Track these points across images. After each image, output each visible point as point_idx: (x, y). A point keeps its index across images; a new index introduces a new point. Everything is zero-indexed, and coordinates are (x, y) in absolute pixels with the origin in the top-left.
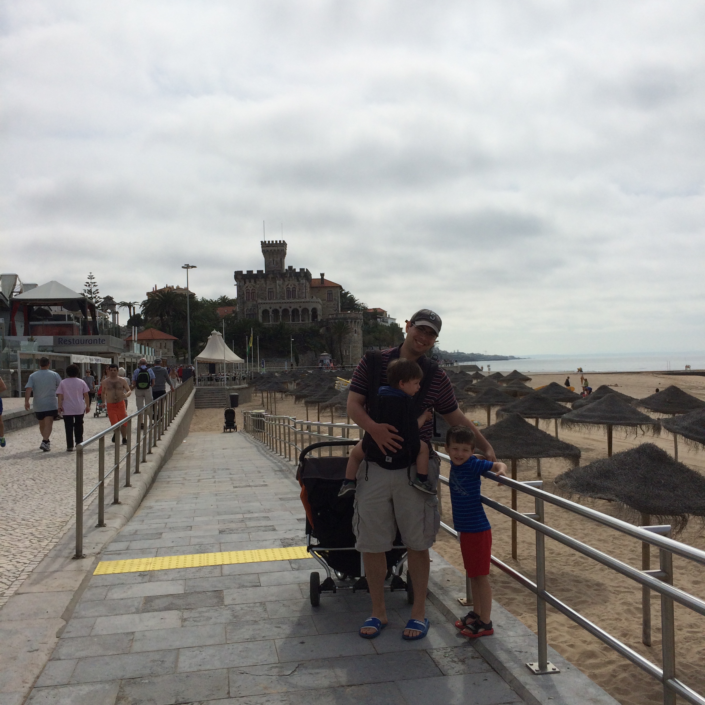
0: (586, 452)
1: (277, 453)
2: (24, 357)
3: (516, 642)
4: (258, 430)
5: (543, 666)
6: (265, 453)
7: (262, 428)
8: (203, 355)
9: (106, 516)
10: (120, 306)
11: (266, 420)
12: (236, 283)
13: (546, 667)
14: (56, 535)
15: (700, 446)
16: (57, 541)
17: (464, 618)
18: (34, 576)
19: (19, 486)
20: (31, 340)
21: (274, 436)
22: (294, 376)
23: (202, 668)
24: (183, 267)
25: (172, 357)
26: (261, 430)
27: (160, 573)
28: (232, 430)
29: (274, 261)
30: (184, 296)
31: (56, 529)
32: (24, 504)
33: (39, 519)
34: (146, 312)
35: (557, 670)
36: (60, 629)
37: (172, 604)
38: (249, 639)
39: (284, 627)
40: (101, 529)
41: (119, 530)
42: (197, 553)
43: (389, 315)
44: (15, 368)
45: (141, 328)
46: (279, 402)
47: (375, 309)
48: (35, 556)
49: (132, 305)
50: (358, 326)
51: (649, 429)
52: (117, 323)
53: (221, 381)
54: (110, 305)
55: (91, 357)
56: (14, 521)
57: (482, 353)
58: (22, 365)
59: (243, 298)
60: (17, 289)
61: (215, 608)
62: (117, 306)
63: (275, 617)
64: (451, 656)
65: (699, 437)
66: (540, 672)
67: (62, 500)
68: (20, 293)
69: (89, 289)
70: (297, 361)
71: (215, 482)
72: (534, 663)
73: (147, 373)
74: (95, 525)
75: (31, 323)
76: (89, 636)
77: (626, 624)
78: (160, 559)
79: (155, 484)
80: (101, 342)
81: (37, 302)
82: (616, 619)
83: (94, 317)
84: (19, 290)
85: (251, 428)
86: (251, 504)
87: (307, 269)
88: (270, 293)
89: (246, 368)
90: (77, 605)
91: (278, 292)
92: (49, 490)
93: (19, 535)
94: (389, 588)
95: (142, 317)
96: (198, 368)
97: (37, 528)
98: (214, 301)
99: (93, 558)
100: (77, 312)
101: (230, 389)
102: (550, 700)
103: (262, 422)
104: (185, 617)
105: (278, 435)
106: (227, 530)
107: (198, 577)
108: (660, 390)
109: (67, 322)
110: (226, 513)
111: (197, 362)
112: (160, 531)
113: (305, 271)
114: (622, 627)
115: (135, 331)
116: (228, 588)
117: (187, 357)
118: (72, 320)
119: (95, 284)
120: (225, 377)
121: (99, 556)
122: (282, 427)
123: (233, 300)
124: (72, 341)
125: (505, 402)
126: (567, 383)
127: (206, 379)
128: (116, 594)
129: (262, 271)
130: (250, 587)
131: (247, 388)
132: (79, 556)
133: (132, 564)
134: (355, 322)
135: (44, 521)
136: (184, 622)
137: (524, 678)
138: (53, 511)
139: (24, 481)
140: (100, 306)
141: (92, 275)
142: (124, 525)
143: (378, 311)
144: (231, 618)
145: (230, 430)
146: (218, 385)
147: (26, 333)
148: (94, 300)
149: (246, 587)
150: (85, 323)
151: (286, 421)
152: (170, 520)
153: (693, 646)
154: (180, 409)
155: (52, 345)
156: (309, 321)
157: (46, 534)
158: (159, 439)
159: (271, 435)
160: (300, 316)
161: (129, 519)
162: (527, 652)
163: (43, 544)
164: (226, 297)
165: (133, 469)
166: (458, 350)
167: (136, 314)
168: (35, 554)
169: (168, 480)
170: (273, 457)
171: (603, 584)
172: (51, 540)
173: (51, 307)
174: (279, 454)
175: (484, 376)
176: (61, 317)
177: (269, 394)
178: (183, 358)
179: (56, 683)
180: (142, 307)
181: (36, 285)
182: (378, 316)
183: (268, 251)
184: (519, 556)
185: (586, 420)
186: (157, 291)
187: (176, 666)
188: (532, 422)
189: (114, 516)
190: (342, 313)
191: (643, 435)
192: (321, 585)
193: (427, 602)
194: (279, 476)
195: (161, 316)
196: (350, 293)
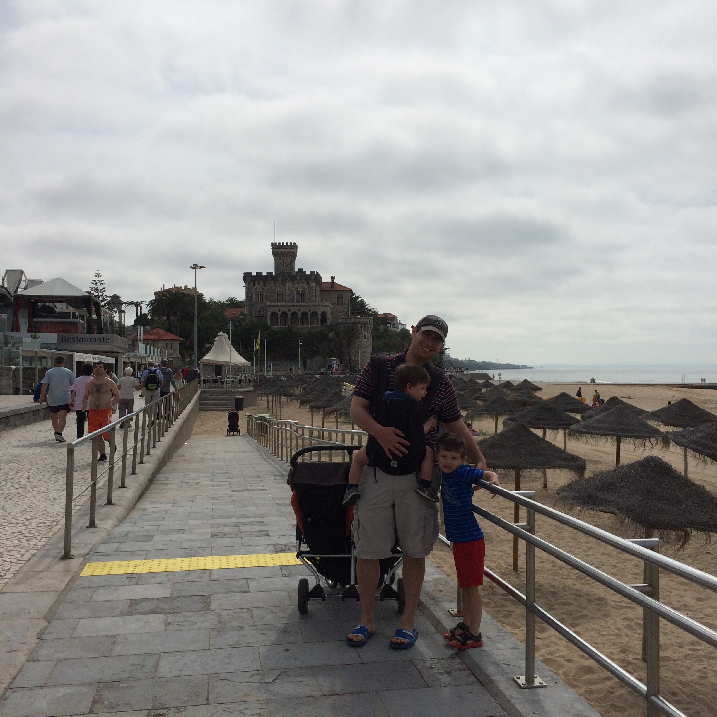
0: (595, 464)
1: (278, 458)
2: (25, 354)
3: (504, 655)
4: (261, 434)
5: (530, 679)
6: (267, 458)
7: (265, 433)
8: (209, 357)
9: (97, 517)
10: (127, 305)
11: (269, 424)
12: (245, 285)
13: (534, 681)
14: (46, 535)
15: (709, 460)
16: (46, 541)
17: (453, 629)
18: (19, 576)
19: (13, 484)
20: (35, 337)
21: (276, 441)
22: (301, 380)
23: (183, 673)
24: (191, 267)
25: (178, 358)
26: (263, 434)
27: (147, 576)
28: (236, 433)
29: (284, 263)
30: (192, 297)
31: (46, 528)
32: (16, 502)
33: (30, 518)
34: (152, 312)
35: (545, 684)
36: (41, 630)
37: (157, 607)
38: (232, 645)
39: (269, 633)
40: (93, 529)
41: (110, 532)
42: (188, 557)
43: (400, 321)
44: (17, 364)
45: (147, 327)
46: (283, 406)
47: (385, 315)
48: (22, 555)
49: (139, 305)
50: (368, 330)
51: (657, 442)
52: (123, 323)
53: (227, 384)
54: (116, 304)
55: (95, 356)
56: (5, 519)
57: (493, 362)
58: (24, 362)
59: (252, 300)
60: (23, 285)
61: (201, 613)
62: (124, 305)
63: (260, 624)
64: (437, 668)
65: (707, 451)
66: (527, 686)
67: (55, 499)
68: (25, 288)
69: (96, 287)
70: (305, 365)
71: (213, 486)
72: (521, 677)
73: (156, 375)
74: (86, 525)
75: (35, 320)
76: (71, 637)
77: (627, 639)
78: (149, 562)
79: (152, 486)
80: (106, 341)
81: (43, 299)
82: (616, 635)
83: (99, 315)
84: (24, 286)
85: (254, 431)
86: (248, 508)
87: (317, 272)
88: (279, 295)
89: (253, 371)
90: (61, 607)
91: (287, 294)
92: (42, 489)
93: (8, 533)
94: (379, 597)
95: (149, 317)
96: (204, 370)
97: (27, 527)
98: (222, 302)
99: (82, 559)
100: (81, 310)
101: (235, 392)
102: (534, 715)
103: (265, 426)
104: (169, 621)
105: (280, 439)
106: (220, 534)
107: (186, 581)
108: (672, 403)
109: (71, 320)
110: (220, 517)
111: (202, 364)
112: (151, 534)
113: (316, 274)
114: (622, 643)
115: (140, 331)
116: (216, 593)
117: (193, 358)
118: (77, 318)
119: (102, 282)
120: (231, 379)
121: (87, 557)
122: (284, 432)
123: (241, 302)
124: (76, 339)
125: (513, 412)
126: (579, 394)
127: (212, 381)
128: (102, 596)
129: (272, 273)
130: (238, 592)
131: (252, 391)
132: (67, 556)
133: (120, 566)
134: (365, 327)
135: (35, 520)
136: (168, 626)
137: (510, 692)
138: (45, 510)
139: (18, 479)
140: (107, 305)
141: (99, 273)
142: (116, 526)
143: (388, 316)
144: (217, 623)
145: (233, 434)
146: (223, 388)
147: (30, 330)
148: (100, 298)
149: (234, 592)
150: (90, 321)
151: (288, 426)
152: (163, 523)
153: (694, 664)
154: (182, 411)
155: (56, 342)
156: (318, 324)
157: (36, 533)
158: (159, 441)
159: (273, 440)
160: (309, 319)
161: (121, 521)
162: (515, 665)
163: (32, 543)
164: (234, 299)
165: (129, 470)
166: (469, 358)
167: (143, 313)
168: (22, 553)
169: (167, 482)
170: (274, 462)
171: (604, 599)
172: (40, 540)
173: (56, 304)
174: (281, 459)
175: (494, 385)
176: (66, 315)
177: (274, 398)
178: (189, 359)
179: (33, 685)
180: (149, 307)
181: (41, 282)
182: (388, 321)
183: (278, 252)
184: (520, 568)
185: (594, 431)
186: (164, 291)
187: (156, 671)
188: (539, 432)
189: (107, 517)
190: (352, 317)
191: (652, 448)
192: (310, 592)
193: (418, 612)
194: (278, 481)
195: (168, 317)
196: (361, 297)
